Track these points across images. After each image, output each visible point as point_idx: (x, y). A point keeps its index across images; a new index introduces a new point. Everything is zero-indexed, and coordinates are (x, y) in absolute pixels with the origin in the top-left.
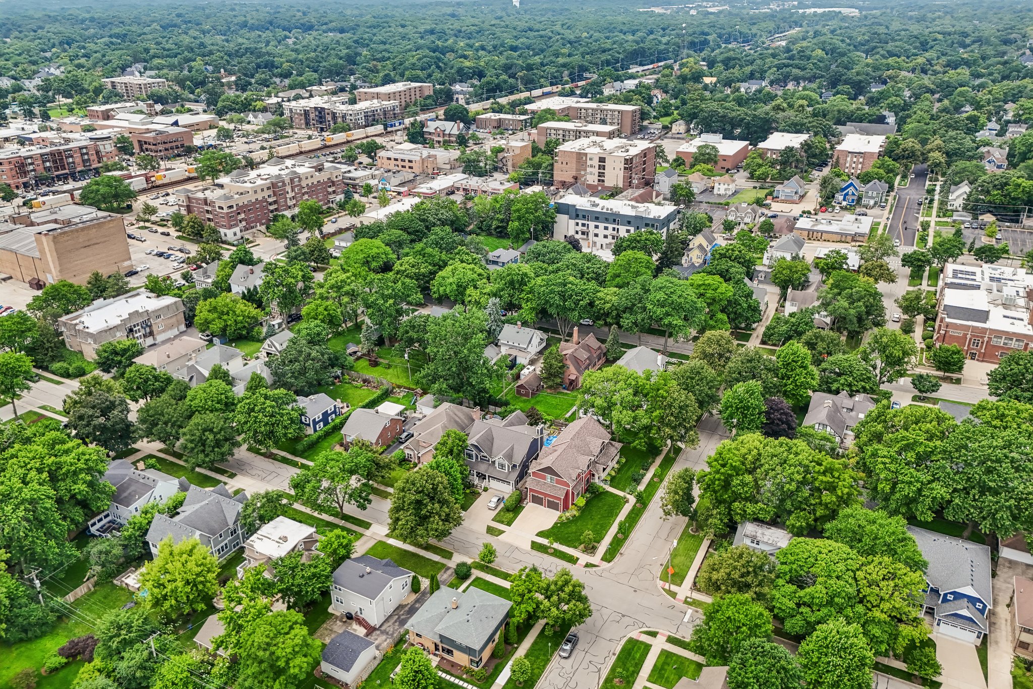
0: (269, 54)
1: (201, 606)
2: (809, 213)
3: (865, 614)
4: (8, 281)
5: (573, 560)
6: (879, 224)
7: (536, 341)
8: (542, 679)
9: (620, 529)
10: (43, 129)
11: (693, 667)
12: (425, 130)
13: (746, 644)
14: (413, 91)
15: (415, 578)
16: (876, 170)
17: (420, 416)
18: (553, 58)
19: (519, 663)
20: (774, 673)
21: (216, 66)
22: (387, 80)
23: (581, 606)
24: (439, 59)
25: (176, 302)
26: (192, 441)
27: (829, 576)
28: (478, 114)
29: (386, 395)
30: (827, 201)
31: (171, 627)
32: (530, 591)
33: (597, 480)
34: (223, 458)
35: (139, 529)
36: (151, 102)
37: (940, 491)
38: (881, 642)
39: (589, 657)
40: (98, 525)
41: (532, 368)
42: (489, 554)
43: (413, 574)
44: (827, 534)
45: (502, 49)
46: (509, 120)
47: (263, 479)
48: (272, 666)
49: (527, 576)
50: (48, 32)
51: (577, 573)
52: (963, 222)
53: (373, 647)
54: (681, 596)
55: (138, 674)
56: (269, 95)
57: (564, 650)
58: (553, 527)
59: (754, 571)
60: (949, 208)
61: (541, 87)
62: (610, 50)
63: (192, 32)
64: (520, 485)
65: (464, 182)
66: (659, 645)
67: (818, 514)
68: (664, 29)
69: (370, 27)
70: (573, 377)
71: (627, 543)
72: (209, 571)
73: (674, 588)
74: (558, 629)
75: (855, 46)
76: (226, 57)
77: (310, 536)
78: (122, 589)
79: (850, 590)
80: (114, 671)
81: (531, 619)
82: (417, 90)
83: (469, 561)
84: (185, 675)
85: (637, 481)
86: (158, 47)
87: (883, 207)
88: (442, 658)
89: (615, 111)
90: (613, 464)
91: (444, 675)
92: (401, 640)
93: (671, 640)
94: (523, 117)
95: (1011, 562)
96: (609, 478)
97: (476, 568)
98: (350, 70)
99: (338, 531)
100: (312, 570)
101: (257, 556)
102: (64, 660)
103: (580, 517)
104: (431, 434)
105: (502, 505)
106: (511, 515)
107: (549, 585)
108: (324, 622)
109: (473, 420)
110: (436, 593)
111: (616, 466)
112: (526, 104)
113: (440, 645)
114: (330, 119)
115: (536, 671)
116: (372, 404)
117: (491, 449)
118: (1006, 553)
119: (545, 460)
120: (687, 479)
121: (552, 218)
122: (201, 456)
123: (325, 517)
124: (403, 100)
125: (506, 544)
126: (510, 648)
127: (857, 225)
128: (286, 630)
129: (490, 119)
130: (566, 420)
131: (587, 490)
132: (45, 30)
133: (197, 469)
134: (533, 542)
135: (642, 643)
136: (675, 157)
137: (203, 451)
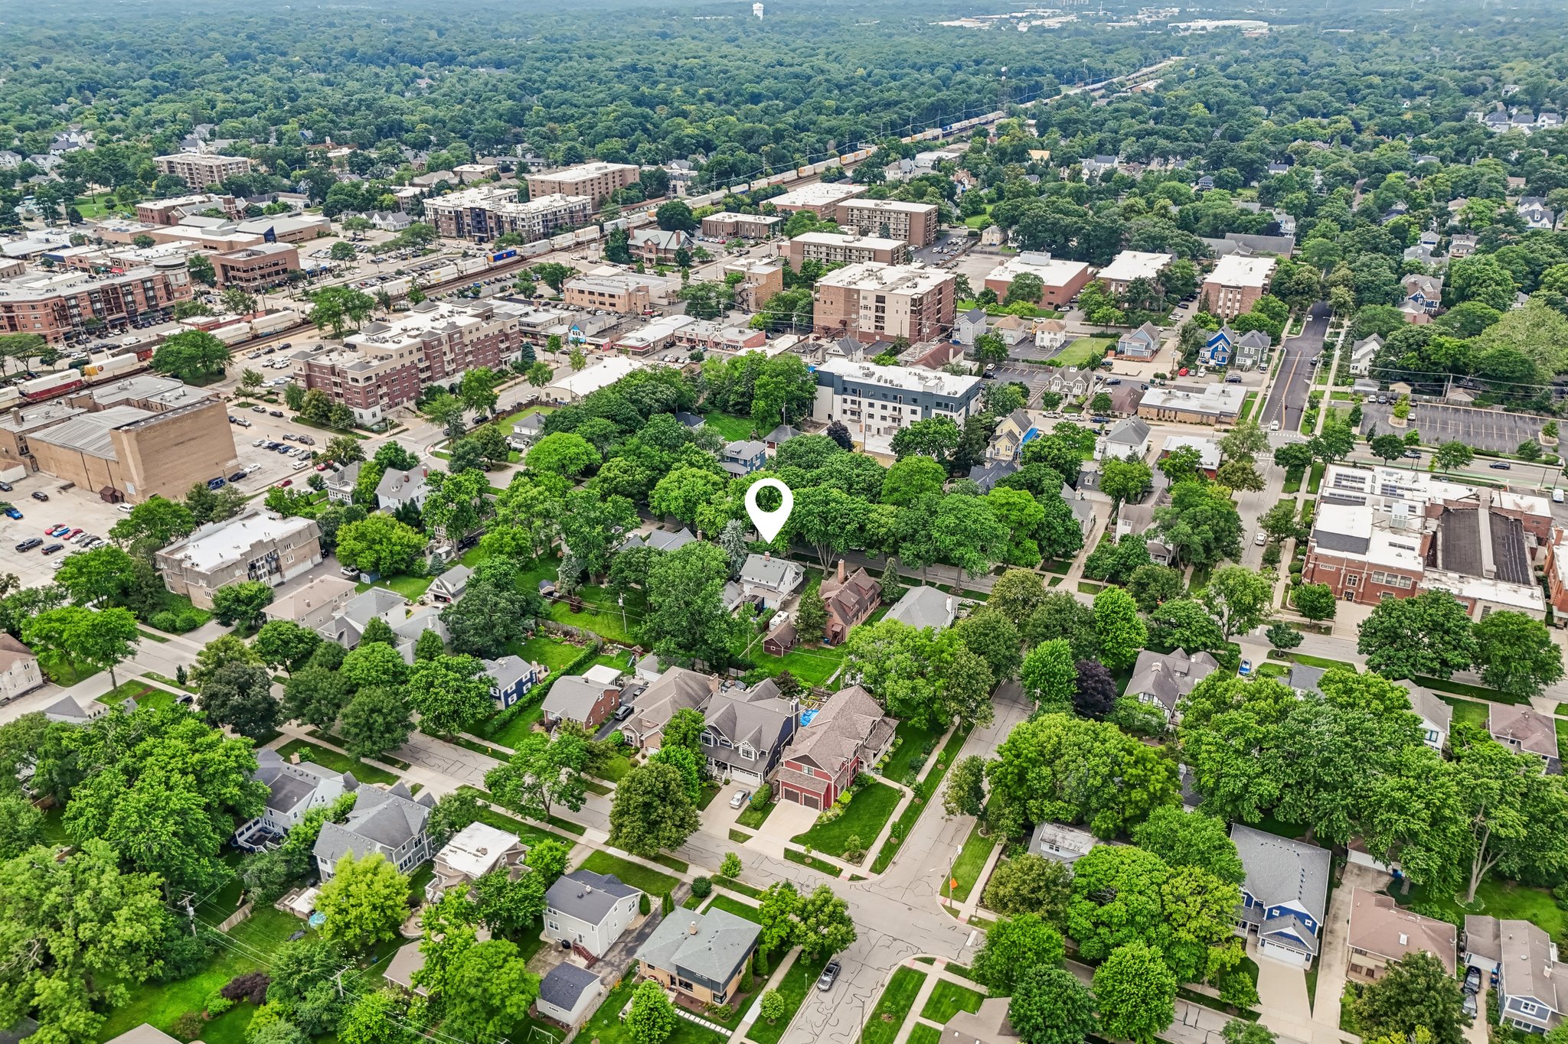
0: (395, 110)
1: (389, 935)
2: (1163, 377)
3: (1170, 935)
4: (71, 490)
5: (835, 872)
6: (1255, 395)
7: (790, 576)
8: (798, 1016)
9: (893, 832)
10: (78, 241)
11: (974, 999)
12: (630, 242)
13: (1031, 971)
14: (610, 177)
15: (643, 897)
16: (1257, 314)
17: (641, 683)
18: (813, 116)
19: (770, 998)
20: (1060, 1004)
21: (317, 132)
22: (573, 158)
23: (843, 929)
24: (646, 117)
25: (309, 526)
26: (356, 725)
27: (1131, 891)
28: (705, 214)
29: (595, 654)
30: (1189, 361)
31: (353, 961)
32: (783, 912)
33: (865, 769)
34: (395, 744)
35: (304, 840)
36: (230, 196)
37: (1268, 786)
38: (1189, 967)
39: (852, 990)
40: (247, 835)
41: (784, 615)
42: (733, 865)
43: (641, 892)
44: (1135, 839)
45: (738, 99)
46: (750, 224)
47: (445, 771)
48: (484, 1005)
49: (780, 893)
50: (58, 69)
51: (840, 888)
52: (1367, 394)
53: (597, 982)
54: (965, 915)
55: (325, 1017)
56: (400, 182)
57: (824, 982)
58: (811, 831)
59: (1046, 886)
60: (1352, 371)
61: (796, 166)
62: (896, 103)
63: (274, 70)
64: (770, 775)
65: (688, 329)
66: (935, 974)
67: (1127, 814)
68: (977, 63)
69: (541, 59)
70: (838, 629)
71: (902, 848)
72: (398, 894)
73: (956, 905)
74: (816, 956)
75: (1253, 96)
76: (331, 116)
77: (514, 848)
78: (285, 914)
79: (1153, 907)
80: (295, 1013)
81: (785, 945)
82: (617, 175)
83: (708, 875)
84: (380, 1016)
85: (916, 768)
86: (227, 97)
87: (1264, 369)
88: (680, 993)
89: (900, 212)
90: (887, 747)
91: (682, 1013)
92: (630, 973)
93: (951, 968)
94: (770, 220)
95: (1360, 868)
96: (881, 766)
97: (717, 883)
98: (516, 135)
99: (549, 842)
100: (523, 891)
101: (451, 873)
102: (229, 1003)
103: (844, 817)
104: (657, 711)
105: (747, 803)
106: (759, 815)
107: (805, 905)
108: (535, 952)
109: (710, 691)
110: (671, 916)
111: (891, 749)
112: (774, 195)
113: (677, 978)
114: (492, 225)
115: (791, 1007)
116: (577, 668)
117: (733, 731)
118: (1356, 857)
119: (802, 746)
120: (975, 769)
121: (811, 393)
122: (368, 744)
123: (531, 821)
124: (596, 192)
125: (752, 853)
126: (759, 980)
127: (1223, 399)
128: (500, 963)
129: (724, 224)
130: (829, 687)
131: (853, 782)
132: (54, 64)
133: (363, 760)
134: (787, 850)
135: (916, 971)
136: (983, 289)
137: (370, 737)
